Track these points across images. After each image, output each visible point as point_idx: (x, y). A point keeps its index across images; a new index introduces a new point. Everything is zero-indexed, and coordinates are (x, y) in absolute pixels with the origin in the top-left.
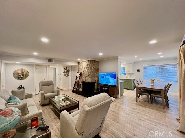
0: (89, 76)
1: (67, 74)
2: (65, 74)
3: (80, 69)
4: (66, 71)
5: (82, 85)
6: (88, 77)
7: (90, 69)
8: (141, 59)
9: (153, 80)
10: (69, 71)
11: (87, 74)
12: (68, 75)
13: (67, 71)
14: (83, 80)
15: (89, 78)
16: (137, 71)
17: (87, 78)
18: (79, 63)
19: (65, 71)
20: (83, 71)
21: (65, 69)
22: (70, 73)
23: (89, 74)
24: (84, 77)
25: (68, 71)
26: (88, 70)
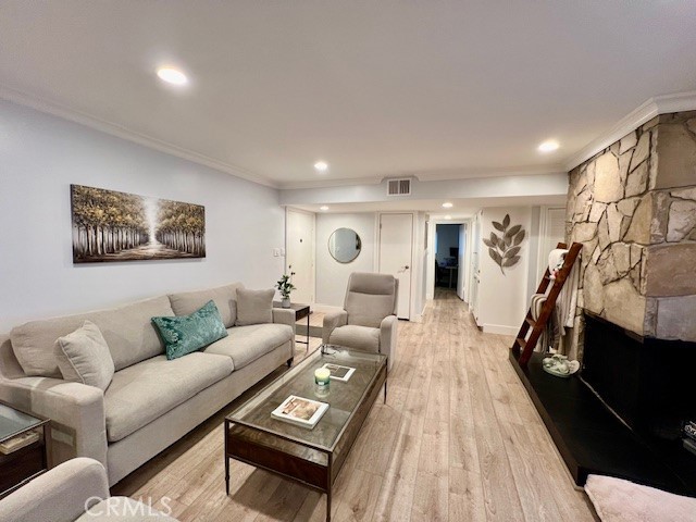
0: (631, 275)
1: (508, 249)
2: (498, 250)
3: (578, 218)
4: (500, 235)
5: (577, 331)
6: (625, 285)
7: (646, 207)
10: (521, 236)
11: (621, 258)
12: (513, 259)
13: (509, 236)
14: (586, 297)
15: (634, 296)
17: (615, 290)
18: (574, 174)
19: (494, 237)
20: (591, 232)
21: (496, 225)
22: (526, 246)
23: (636, 257)
24: (594, 278)
25: (518, 234)
26: (627, 223)
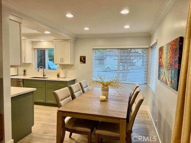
8: (86, 29)
9: (107, 86)
16: (81, 60)
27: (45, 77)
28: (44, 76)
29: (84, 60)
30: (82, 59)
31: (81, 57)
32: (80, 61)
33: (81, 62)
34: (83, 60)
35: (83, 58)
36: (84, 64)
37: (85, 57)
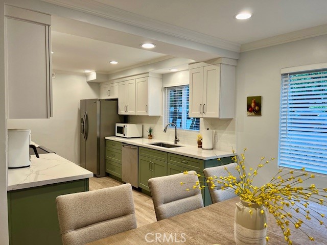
27: (179, 144)
28: (176, 141)
29: (257, 108)
30: (253, 105)
31: (250, 100)
32: (248, 110)
33: (251, 111)
34: (255, 106)
35: (255, 102)
36: (257, 118)
37: (260, 98)
